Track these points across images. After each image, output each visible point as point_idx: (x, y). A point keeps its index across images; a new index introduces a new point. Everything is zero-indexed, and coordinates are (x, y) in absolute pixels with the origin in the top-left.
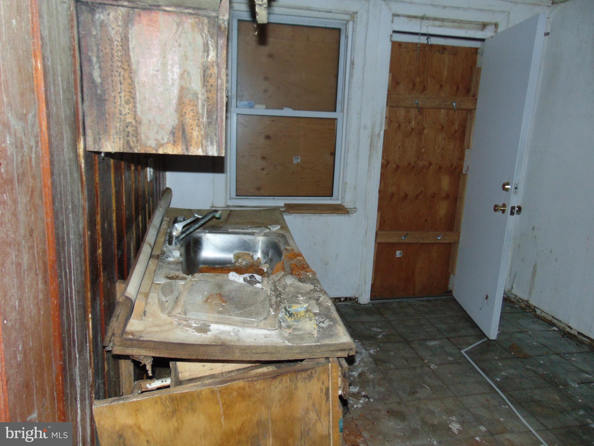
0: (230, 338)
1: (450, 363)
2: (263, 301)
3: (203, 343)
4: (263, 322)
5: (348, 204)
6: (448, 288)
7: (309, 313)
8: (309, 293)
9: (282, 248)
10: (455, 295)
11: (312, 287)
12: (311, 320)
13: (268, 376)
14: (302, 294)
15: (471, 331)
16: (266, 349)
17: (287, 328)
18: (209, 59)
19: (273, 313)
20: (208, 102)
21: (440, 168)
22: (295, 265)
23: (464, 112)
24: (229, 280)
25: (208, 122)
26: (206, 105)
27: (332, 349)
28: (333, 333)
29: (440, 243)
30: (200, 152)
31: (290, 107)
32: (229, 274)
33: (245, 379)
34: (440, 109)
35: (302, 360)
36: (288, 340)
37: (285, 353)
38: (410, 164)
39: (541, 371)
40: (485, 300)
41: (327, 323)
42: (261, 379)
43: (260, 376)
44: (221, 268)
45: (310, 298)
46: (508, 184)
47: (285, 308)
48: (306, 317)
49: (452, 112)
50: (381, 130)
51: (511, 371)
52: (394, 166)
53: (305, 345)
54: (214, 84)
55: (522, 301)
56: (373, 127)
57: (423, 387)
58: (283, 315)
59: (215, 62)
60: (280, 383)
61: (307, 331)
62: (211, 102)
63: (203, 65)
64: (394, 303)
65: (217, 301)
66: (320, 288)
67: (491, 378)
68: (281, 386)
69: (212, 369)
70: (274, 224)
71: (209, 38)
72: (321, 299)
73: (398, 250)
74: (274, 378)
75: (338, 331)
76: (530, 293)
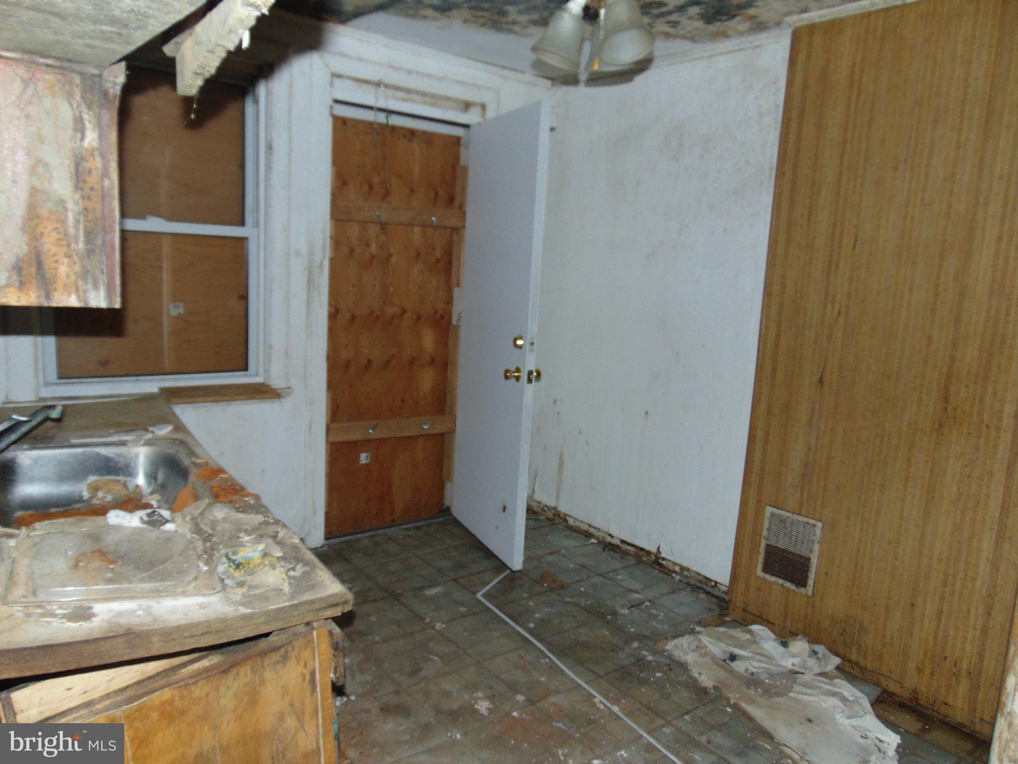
0: (137, 621)
1: (464, 616)
2: (183, 550)
3: (91, 638)
4: (193, 584)
5: (276, 382)
6: (443, 504)
7: (269, 558)
8: (258, 529)
9: (186, 462)
10: (456, 512)
11: (261, 518)
12: (274, 569)
13: (215, 672)
14: (246, 531)
15: (487, 564)
16: (208, 627)
17: (237, 587)
18: (86, 143)
19: (205, 568)
20: (86, 216)
21: (419, 317)
22: (218, 487)
23: (448, 231)
24: (110, 526)
25: (87, 249)
26: (81, 220)
27: (317, 607)
28: (313, 583)
29: (428, 435)
30: (73, 302)
31: (158, 215)
32: (109, 515)
33: (172, 684)
34: (413, 225)
35: (267, 635)
36: (243, 604)
37: (240, 628)
38: (372, 312)
39: (583, 601)
40: (502, 513)
41: (299, 570)
42: (203, 679)
43: (200, 674)
44: (65, 512)
45: (261, 536)
46: (521, 338)
47: (227, 556)
48: (265, 565)
49: (430, 230)
50: (324, 257)
51: (547, 610)
52: (348, 316)
53: (273, 607)
54: (96, 186)
55: (549, 509)
56: (311, 253)
57: (429, 659)
58: (225, 568)
59: (97, 149)
60: (235, 679)
61: (269, 586)
62: (91, 217)
63: (74, 153)
64: (364, 538)
65: (97, 563)
66: (273, 519)
67: (521, 626)
68: (236, 684)
69: (85, 692)
70: (159, 424)
71: (84, 108)
72: (280, 535)
73: (363, 452)
74: (225, 672)
75: (320, 579)
76: (557, 497)
